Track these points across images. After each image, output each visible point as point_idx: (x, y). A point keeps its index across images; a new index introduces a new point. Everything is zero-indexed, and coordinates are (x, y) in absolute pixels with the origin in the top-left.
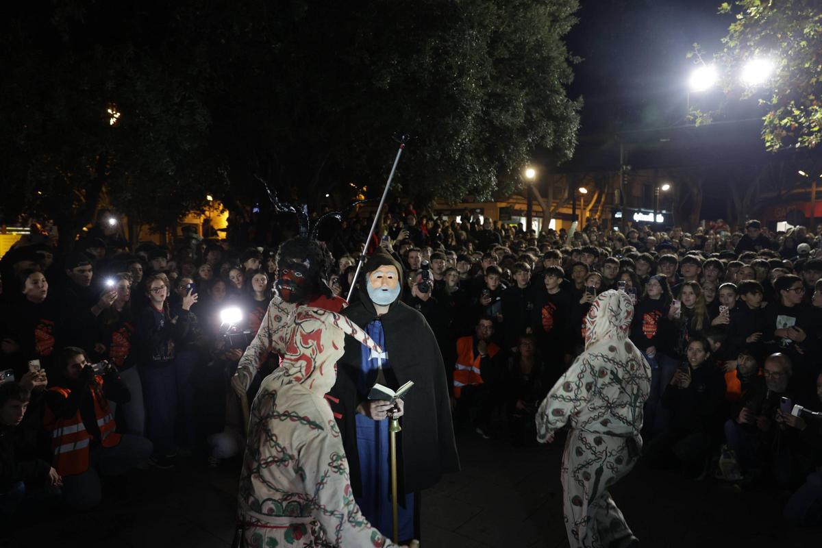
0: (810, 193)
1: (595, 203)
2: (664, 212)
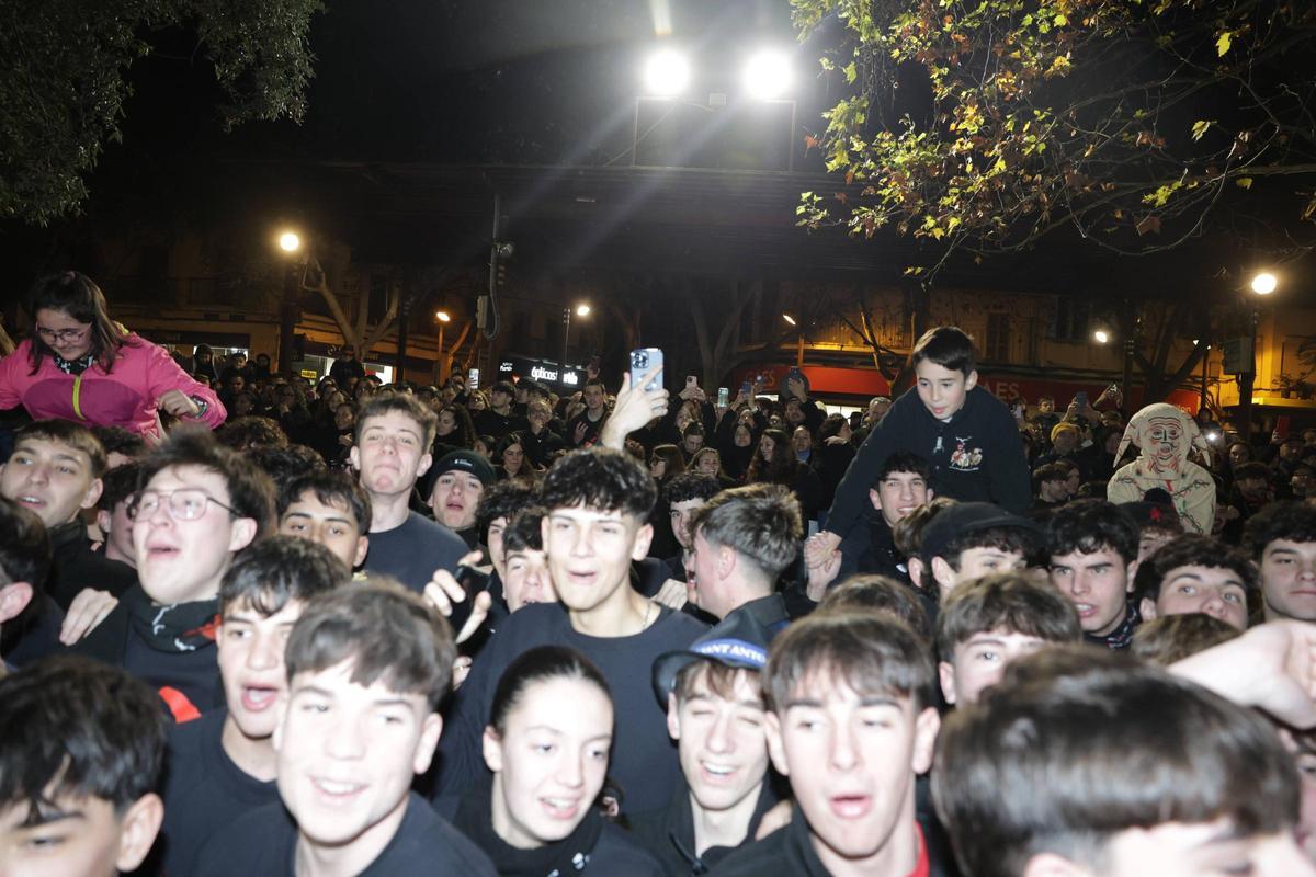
0: (797, 352)
1: (463, 344)
2: (579, 368)
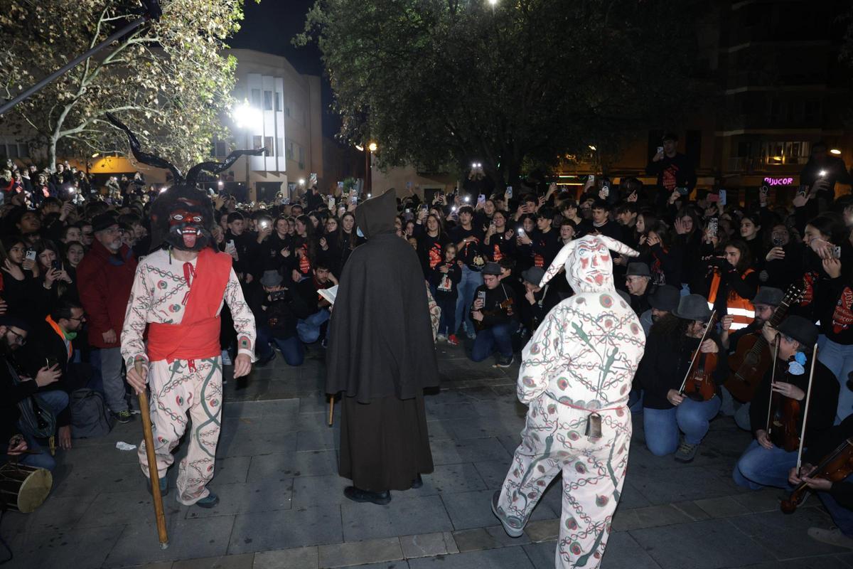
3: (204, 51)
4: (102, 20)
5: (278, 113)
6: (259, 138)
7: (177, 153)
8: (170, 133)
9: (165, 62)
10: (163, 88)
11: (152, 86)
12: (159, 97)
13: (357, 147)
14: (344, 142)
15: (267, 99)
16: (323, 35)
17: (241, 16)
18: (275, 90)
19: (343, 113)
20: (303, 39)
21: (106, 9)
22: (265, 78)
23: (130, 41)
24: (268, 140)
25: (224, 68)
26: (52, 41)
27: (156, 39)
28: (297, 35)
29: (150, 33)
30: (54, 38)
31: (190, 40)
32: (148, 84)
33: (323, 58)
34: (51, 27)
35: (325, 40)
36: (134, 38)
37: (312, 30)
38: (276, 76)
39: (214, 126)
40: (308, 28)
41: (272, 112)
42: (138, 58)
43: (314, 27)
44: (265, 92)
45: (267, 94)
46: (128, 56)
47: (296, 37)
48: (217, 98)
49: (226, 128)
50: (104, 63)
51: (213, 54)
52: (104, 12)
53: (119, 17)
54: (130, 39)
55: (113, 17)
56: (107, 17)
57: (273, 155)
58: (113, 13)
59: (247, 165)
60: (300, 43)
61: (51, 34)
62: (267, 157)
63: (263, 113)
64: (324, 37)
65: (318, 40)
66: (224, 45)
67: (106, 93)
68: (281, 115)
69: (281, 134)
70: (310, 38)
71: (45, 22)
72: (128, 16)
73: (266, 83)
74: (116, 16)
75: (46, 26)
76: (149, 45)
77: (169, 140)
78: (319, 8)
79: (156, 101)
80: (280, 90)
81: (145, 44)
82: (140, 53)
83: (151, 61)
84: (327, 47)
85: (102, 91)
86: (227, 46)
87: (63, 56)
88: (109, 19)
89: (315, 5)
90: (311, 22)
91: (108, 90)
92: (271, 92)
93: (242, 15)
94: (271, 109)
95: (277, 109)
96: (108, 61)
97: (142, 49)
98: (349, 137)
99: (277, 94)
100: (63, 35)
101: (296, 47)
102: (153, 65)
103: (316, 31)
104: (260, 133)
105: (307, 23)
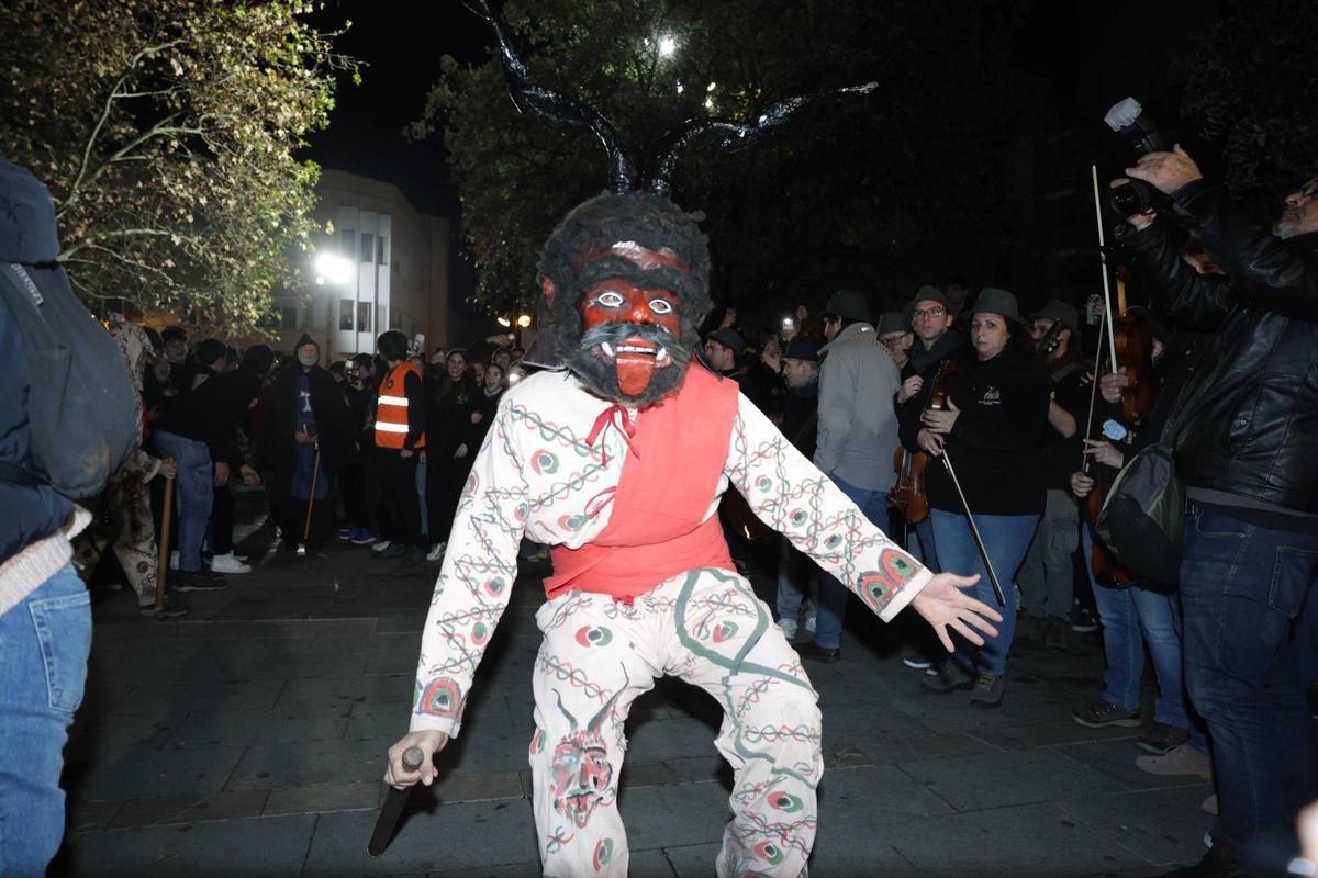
3: (270, 150)
4: (114, 95)
5: (381, 267)
6: (350, 303)
7: (219, 302)
8: (208, 273)
9: (209, 165)
10: (203, 201)
11: (185, 194)
12: (195, 215)
13: (500, 320)
14: (480, 310)
15: (365, 247)
16: (450, 125)
17: (331, 103)
18: (378, 233)
19: (480, 267)
20: (420, 129)
21: (122, 80)
22: (363, 215)
23: (156, 130)
24: (364, 307)
25: (299, 176)
26: (32, 122)
27: (198, 131)
28: (413, 123)
29: (189, 121)
30: (35, 118)
31: (251, 133)
32: (180, 190)
33: (450, 160)
34: (33, 101)
35: (453, 134)
36: (163, 126)
37: (434, 117)
38: (381, 212)
39: (279, 267)
40: (429, 114)
41: (371, 266)
42: (167, 157)
43: (438, 111)
44: (363, 235)
45: (366, 239)
46: (151, 154)
47: (411, 127)
48: (286, 220)
49: (297, 272)
50: (112, 160)
51: (284, 155)
52: (119, 83)
53: (142, 94)
54: (156, 127)
55: (133, 93)
56: (123, 92)
57: (370, 331)
58: (134, 88)
59: (329, 342)
60: (417, 134)
61: (32, 112)
62: (360, 334)
63: (359, 265)
64: (454, 129)
65: (443, 132)
66: (302, 143)
67: (111, 201)
68: (385, 271)
69: (385, 299)
70: (432, 129)
71: (24, 92)
72: (156, 93)
73: (365, 223)
74: (137, 92)
75: (24, 97)
76: (186, 140)
77: (206, 284)
78: (446, 86)
79: (190, 219)
80: (387, 233)
81: (180, 136)
82: (172, 151)
83: (187, 161)
84: (457, 143)
85: (104, 198)
86: (306, 143)
87: (48, 146)
88: (125, 95)
89: (441, 81)
90: (434, 106)
91: (115, 197)
92: (371, 236)
93: (332, 100)
94: (370, 261)
95: (380, 261)
96: (118, 157)
97: (175, 143)
98: (488, 303)
99: (381, 241)
100: (50, 115)
101: (410, 141)
102: (190, 167)
103: (441, 119)
104: (353, 297)
105: (428, 106)
